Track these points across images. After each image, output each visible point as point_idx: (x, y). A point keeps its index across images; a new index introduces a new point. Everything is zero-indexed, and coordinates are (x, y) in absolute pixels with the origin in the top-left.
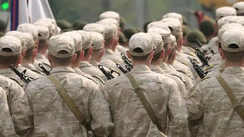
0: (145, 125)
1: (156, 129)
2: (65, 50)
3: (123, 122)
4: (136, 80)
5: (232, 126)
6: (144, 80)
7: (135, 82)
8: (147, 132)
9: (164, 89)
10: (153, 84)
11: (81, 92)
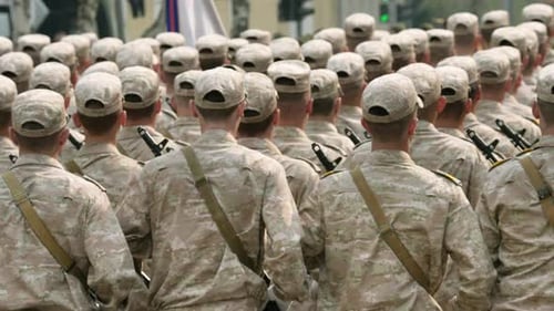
0: (214, 254)
1: (236, 263)
2: (36, 120)
3: (169, 247)
4: (202, 163)
5: (377, 269)
6: (217, 163)
7: (199, 165)
8: (217, 269)
9: (254, 183)
10: (232, 172)
11: (63, 206)
